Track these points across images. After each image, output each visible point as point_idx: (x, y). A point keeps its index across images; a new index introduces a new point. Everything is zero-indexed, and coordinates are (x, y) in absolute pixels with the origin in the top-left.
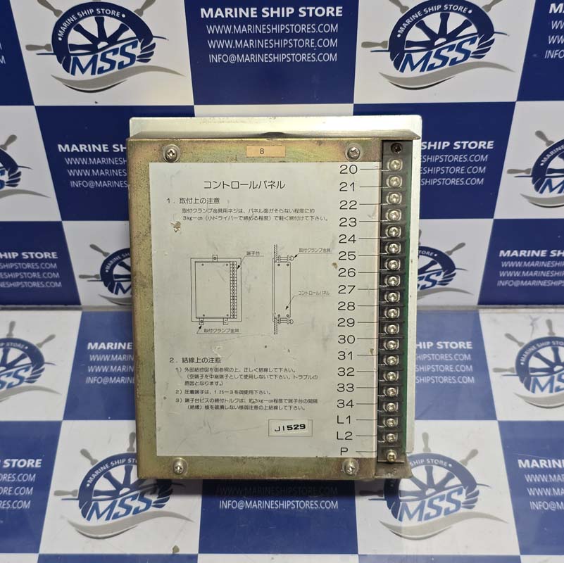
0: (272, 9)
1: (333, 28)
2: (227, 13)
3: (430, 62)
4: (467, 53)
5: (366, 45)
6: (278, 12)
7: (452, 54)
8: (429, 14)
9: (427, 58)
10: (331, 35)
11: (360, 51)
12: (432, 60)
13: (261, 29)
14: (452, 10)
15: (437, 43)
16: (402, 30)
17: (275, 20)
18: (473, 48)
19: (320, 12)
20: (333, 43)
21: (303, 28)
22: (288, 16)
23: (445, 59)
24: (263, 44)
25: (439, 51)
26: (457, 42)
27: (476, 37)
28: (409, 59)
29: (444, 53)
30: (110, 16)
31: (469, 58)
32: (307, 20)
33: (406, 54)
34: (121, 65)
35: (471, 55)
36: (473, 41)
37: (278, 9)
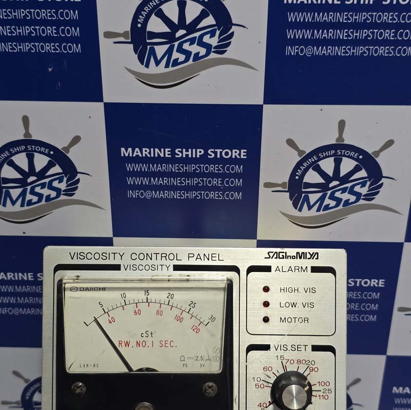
0: (184, 150)
1: (239, 169)
2: (144, 153)
3: (325, 203)
4: (358, 195)
5: (267, 185)
6: (189, 153)
7: (345, 196)
8: (324, 158)
9: (322, 199)
10: (237, 176)
11: (262, 190)
12: (327, 201)
13: (174, 168)
14: (345, 156)
15: (331, 185)
16: (299, 172)
17: (187, 161)
18: (364, 191)
19: (227, 154)
20: (239, 183)
21: (212, 168)
22: (198, 156)
23: (339, 201)
24: (175, 182)
25: (333, 193)
26: (349, 185)
27: (367, 181)
28: (307, 199)
29: (338, 194)
30: (40, 152)
31: (361, 200)
32: (215, 161)
33: (303, 195)
34: (48, 198)
35: (362, 197)
36: (363, 185)
37: (190, 150)
